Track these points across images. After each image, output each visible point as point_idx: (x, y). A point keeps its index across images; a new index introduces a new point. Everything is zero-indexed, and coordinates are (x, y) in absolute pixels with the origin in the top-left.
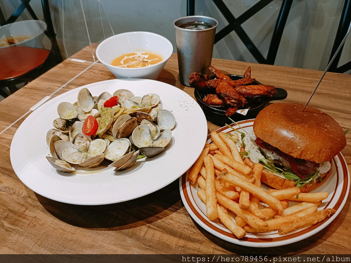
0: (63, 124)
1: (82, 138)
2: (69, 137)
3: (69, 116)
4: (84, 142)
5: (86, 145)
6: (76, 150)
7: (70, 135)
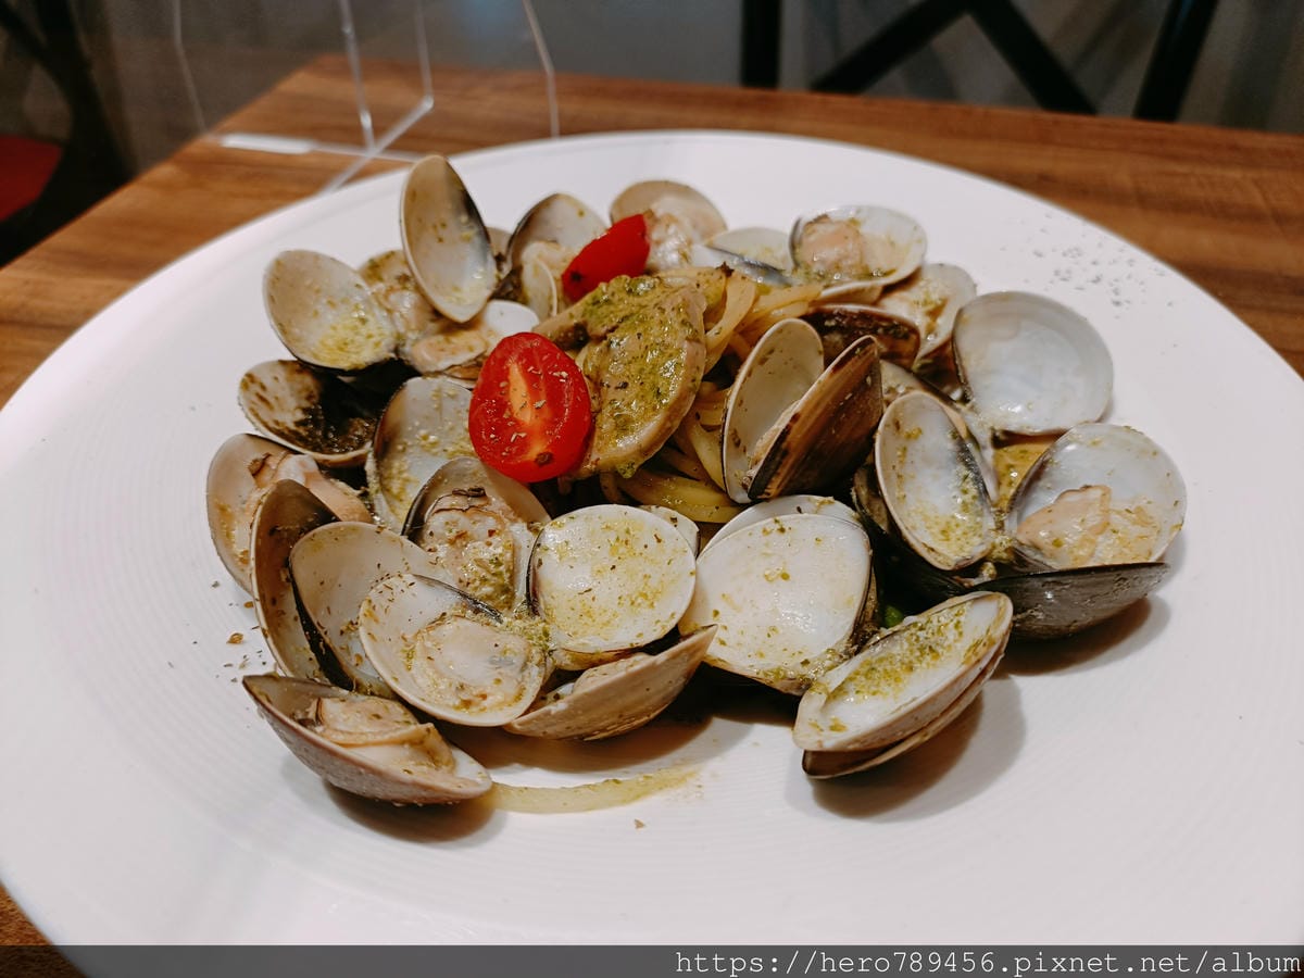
0: (306, 404)
1: (477, 502)
2: (364, 495)
3: (343, 346)
4: (491, 533)
5: (509, 555)
6: (449, 602)
7: (372, 480)
